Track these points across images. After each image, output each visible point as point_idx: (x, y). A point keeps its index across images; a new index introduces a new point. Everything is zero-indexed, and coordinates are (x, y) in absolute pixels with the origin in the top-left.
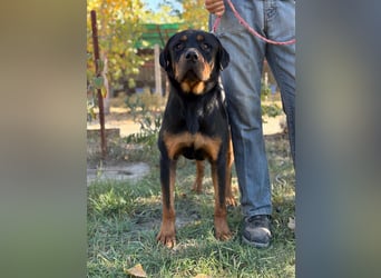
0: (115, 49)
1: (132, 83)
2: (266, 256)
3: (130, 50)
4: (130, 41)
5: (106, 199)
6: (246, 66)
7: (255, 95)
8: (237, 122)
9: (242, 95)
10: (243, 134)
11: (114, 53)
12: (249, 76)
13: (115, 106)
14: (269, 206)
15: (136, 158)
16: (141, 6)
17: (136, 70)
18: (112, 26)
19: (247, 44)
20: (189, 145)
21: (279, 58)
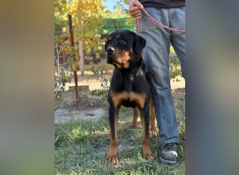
0: (87, 35)
1: (98, 56)
2: (173, 169)
3: (96, 35)
4: (96, 30)
5: (76, 132)
6: (159, 50)
7: (165, 67)
8: (155, 84)
9: (157, 67)
10: (158, 91)
11: (86, 38)
12: (161, 56)
13: (88, 70)
14: (176, 137)
15: (98, 105)
16: (102, 9)
17: (100, 48)
18: (85, 21)
19: (159, 36)
20: (126, 99)
21: (179, 45)
